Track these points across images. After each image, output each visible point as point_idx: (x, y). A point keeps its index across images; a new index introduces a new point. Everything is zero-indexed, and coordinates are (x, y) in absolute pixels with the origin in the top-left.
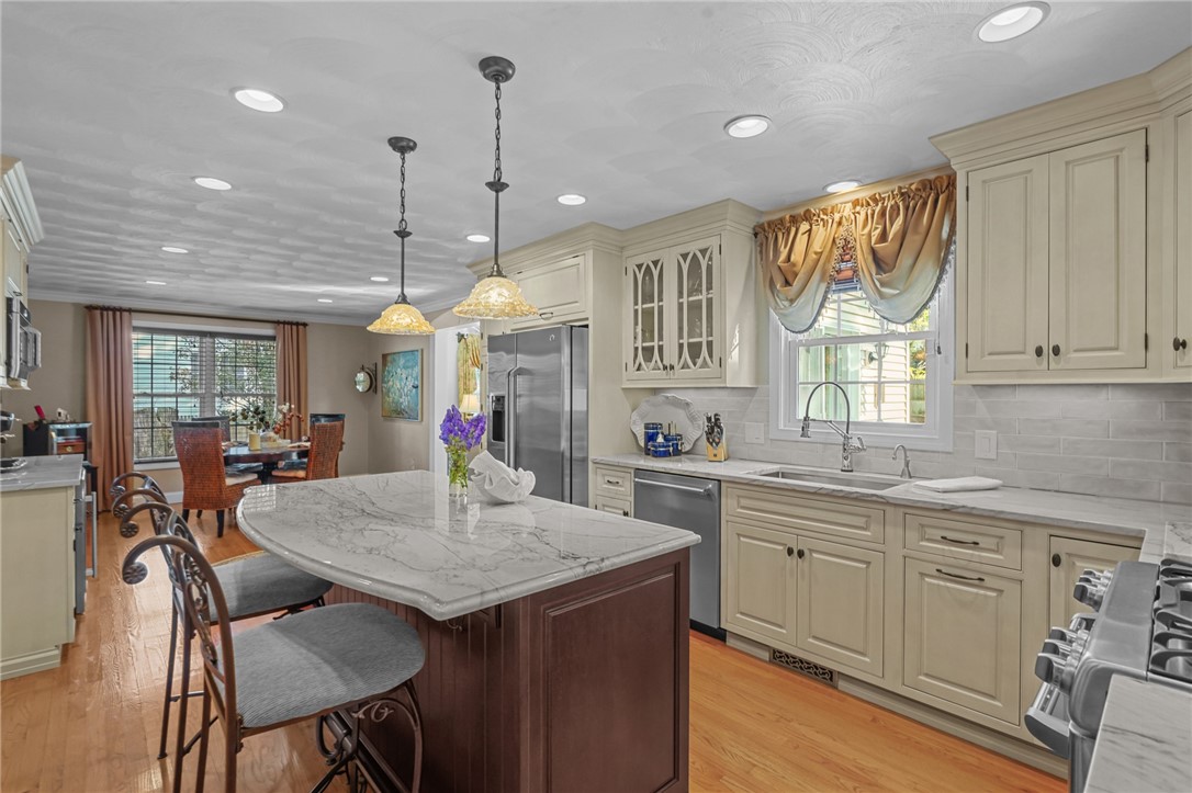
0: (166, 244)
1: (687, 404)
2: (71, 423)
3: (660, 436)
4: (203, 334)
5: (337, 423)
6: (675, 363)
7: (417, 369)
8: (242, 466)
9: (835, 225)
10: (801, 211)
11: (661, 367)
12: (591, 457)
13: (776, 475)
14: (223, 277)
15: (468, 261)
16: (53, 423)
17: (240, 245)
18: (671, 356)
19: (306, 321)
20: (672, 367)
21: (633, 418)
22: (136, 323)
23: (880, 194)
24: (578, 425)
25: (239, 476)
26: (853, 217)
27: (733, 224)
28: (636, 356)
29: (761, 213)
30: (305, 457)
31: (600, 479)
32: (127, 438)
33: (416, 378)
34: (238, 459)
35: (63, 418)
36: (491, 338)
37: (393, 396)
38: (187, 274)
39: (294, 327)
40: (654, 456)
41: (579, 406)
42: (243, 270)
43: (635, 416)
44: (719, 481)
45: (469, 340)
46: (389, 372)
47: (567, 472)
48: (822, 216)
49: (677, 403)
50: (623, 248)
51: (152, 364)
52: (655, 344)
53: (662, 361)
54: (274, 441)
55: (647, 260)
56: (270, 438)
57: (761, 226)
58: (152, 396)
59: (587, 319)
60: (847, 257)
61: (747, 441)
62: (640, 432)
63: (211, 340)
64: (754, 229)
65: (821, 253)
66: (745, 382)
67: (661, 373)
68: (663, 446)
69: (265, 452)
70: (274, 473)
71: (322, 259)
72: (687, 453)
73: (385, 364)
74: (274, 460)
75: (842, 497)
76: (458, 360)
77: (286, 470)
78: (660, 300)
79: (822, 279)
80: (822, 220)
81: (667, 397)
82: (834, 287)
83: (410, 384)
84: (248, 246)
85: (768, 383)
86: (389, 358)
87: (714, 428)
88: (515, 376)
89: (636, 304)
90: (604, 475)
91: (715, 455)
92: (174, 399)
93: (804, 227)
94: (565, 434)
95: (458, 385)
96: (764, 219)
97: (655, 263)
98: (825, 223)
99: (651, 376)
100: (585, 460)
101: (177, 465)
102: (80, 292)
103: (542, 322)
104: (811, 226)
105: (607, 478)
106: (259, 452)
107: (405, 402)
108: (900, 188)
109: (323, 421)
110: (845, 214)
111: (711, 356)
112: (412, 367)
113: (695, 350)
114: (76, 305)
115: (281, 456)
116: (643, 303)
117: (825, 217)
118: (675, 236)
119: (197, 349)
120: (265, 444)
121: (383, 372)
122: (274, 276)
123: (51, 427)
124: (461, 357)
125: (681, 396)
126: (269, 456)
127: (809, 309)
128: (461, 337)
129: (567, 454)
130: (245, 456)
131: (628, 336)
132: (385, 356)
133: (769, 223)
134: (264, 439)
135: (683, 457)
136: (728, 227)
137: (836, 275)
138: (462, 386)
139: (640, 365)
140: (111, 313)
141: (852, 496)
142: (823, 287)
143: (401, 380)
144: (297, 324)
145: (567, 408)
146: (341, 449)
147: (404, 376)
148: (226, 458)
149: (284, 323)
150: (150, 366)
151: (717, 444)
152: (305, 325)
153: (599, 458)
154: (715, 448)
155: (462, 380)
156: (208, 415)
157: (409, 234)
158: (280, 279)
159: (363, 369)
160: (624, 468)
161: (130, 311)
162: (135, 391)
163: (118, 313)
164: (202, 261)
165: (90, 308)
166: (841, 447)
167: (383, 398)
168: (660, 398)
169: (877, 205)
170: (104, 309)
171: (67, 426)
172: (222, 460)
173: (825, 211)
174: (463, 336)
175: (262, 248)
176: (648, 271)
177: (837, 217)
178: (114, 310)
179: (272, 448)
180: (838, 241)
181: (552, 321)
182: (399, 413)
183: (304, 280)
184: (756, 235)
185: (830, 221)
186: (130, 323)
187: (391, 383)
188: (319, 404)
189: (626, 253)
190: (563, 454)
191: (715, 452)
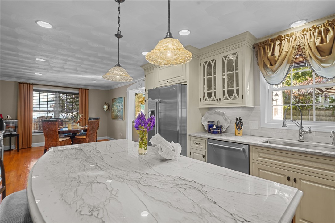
0: (36, 57)
1: (224, 114)
2: (11, 120)
3: (215, 126)
4: (56, 92)
5: (97, 120)
6: (221, 98)
7: (123, 103)
8: (66, 134)
9: (293, 40)
10: (276, 36)
11: (216, 100)
12: (188, 133)
13: (267, 142)
14: (59, 71)
15: (141, 64)
16: (5, 120)
17: (62, 57)
18: (219, 95)
19: (88, 88)
20: (220, 100)
21: (203, 119)
22: (34, 88)
23: (316, 26)
24: (183, 122)
25: (64, 138)
26: (303, 36)
27: (247, 43)
28: (204, 96)
29: (256, 39)
30: (85, 132)
31: (192, 142)
32: (30, 125)
33: (122, 106)
34: (64, 132)
35: (9, 118)
36: (150, 90)
37: (115, 112)
38: (47, 70)
39: (85, 90)
40: (212, 133)
41: (184, 115)
42: (66, 69)
43: (203, 118)
44: (249, 145)
45: (139, 95)
46: (114, 104)
47: (180, 139)
48: (286, 37)
49: (219, 114)
50: (199, 56)
51: (40, 101)
52: (213, 91)
53: (216, 97)
54: (76, 126)
55: (209, 60)
56: (75, 125)
57: (257, 45)
58: (39, 111)
59: (186, 82)
60: (300, 53)
61: (250, 128)
62: (206, 124)
63: (59, 94)
64: (253, 46)
65: (288, 52)
66: (251, 105)
67: (216, 102)
68: (216, 130)
69: (73, 130)
70: (76, 137)
71: (91, 63)
72: (224, 132)
73: (113, 102)
74: (76, 132)
75: (321, 156)
76: (135, 101)
77: (80, 136)
78: (215, 74)
79: (288, 63)
80: (287, 39)
81: (216, 111)
82: (294, 65)
83: (120, 108)
84: (65, 58)
85: (260, 105)
86: (114, 100)
87: (239, 123)
88: (159, 103)
89: (204, 76)
90: (194, 141)
91: (239, 134)
92: (46, 113)
93: (278, 42)
94: (179, 125)
95: (135, 109)
96: (258, 42)
97: (213, 61)
98: (289, 41)
99: (210, 103)
100: (186, 135)
101: (43, 134)
102: (16, 78)
103: (168, 84)
104: (281, 42)
105: (195, 142)
106: (71, 130)
107: (119, 114)
108: (328, 21)
109: (92, 120)
110: (298, 35)
111: (238, 94)
112: (121, 103)
113: (230, 93)
114: (15, 82)
115: (78, 131)
116: (207, 76)
117: (288, 38)
118: (221, 49)
119: (54, 97)
120: (73, 127)
121: (112, 104)
122: (76, 71)
123: (4, 121)
124: (136, 100)
125: (221, 111)
126: (74, 131)
127: (282, 75)
128: (136, 94)
129: (180, 132)
130: (66, 131)
131: (201, 88)
132: (113, 99)
133: (260, 43)
134: (72, 126)
135: (223, 134)
136: (245, 44)
137: (294, 60)
138: (136, 109)
139: (206, 99)
140: (26, 85)
141: (328, 155)
142: (288, 66)
143: (118, 107)
144: (86, 89)
145: (180, 116)
146: (98, 129)
147: (119, 106)
148: (59, 132)
149: (82, 89)
150: (39, 102)
151: (240, 129)
152: (88, 89)
153: (192, 134)
154: (239, 131)
155: (136, 107)
156: (56, 118)
157: (122, 36)
158: (78, 72)
159: (106, 103)
160: (203, 138)
161: (33, 84)
162: (34, 110)
163: (29, 85)
164: (51, 65)
165: (20, 83)
166: (299, 131)
167: (112, 112)
168: (213, 112)
169: (315, 30)
170: (24, 83)
171: (10, 121)
172: (58, 133)
173: (288, 35)
174: (137, 94)
175: (70, 59)
176: (210, 64)
177: (294, 37)
178: (27, 84)
179: (75, 129)
180: (295, 47)
181: (172, 83)
182: (117, 117)
183: (86, 73)
184: (254, 48)
185: (291, 39)
186: (33, 88)
187: (114, 108)
188: (92, 114)
189: (200, 58)
190: (178, 132)
191: (239, 132)
